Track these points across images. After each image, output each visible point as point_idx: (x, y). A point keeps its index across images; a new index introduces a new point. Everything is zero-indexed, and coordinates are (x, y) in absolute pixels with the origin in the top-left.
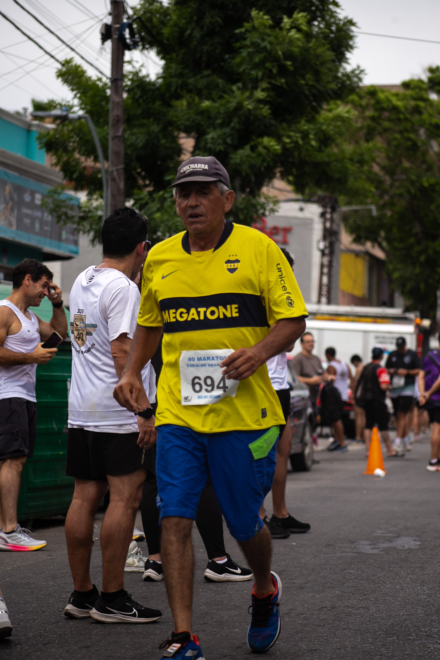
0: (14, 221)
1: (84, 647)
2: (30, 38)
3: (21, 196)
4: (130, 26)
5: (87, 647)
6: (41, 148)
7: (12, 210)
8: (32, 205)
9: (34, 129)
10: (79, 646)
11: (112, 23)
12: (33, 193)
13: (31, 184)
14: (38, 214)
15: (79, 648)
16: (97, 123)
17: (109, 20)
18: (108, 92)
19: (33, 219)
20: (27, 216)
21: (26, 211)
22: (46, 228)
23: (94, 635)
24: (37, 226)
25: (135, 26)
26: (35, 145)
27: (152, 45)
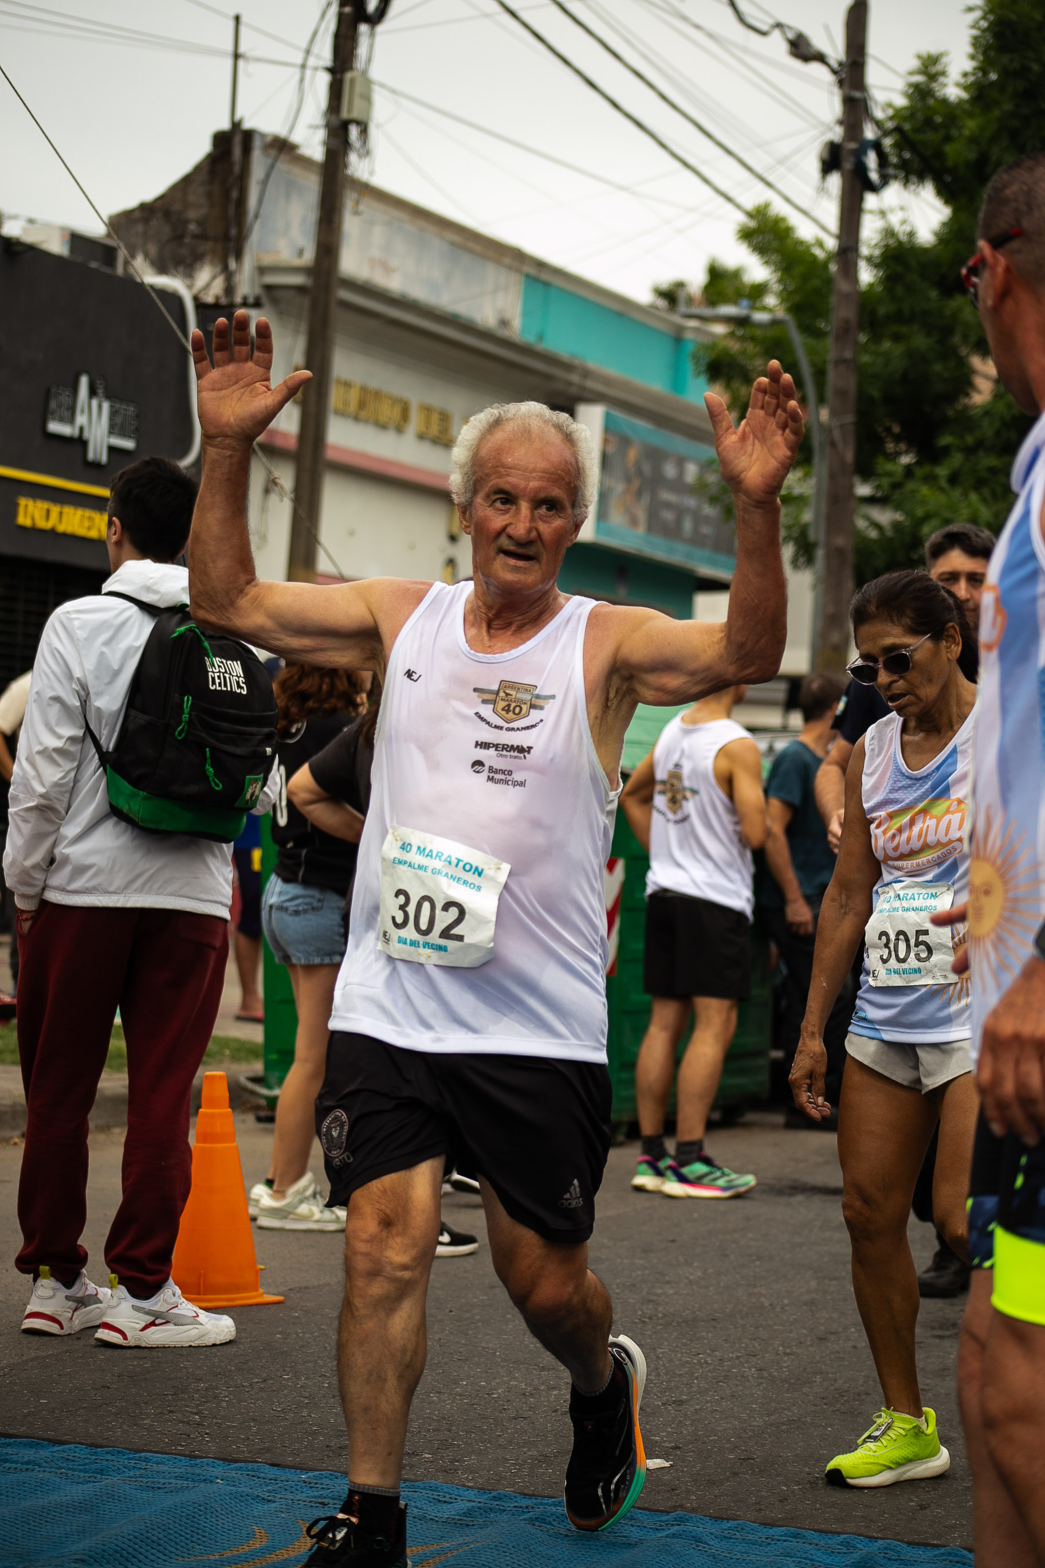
0: (641, 515)
1: (674, 1402)
2: (686, 164)
3: (657, 469)
4: (877, 146)
5: (680, 1403)
6: (699, 374)
7: (639, 494)
8: (678, 485)
9: (689, 336)
10: (664, 1399)
11: (844, 139)
12: (681, 462)
13: (678, 444)
14: (691, 502)
15: (663, 1404)
16: (809, 330)
17: (837, 134)
18: (833, 268)
19: (680, 512)
20: (668, 505)
21: (667, 496)
22: (706, 530)
23: (697, 1378)
24: (688, 525)
25: (888, 142)
26: (689, 367)
27: (921, 178)
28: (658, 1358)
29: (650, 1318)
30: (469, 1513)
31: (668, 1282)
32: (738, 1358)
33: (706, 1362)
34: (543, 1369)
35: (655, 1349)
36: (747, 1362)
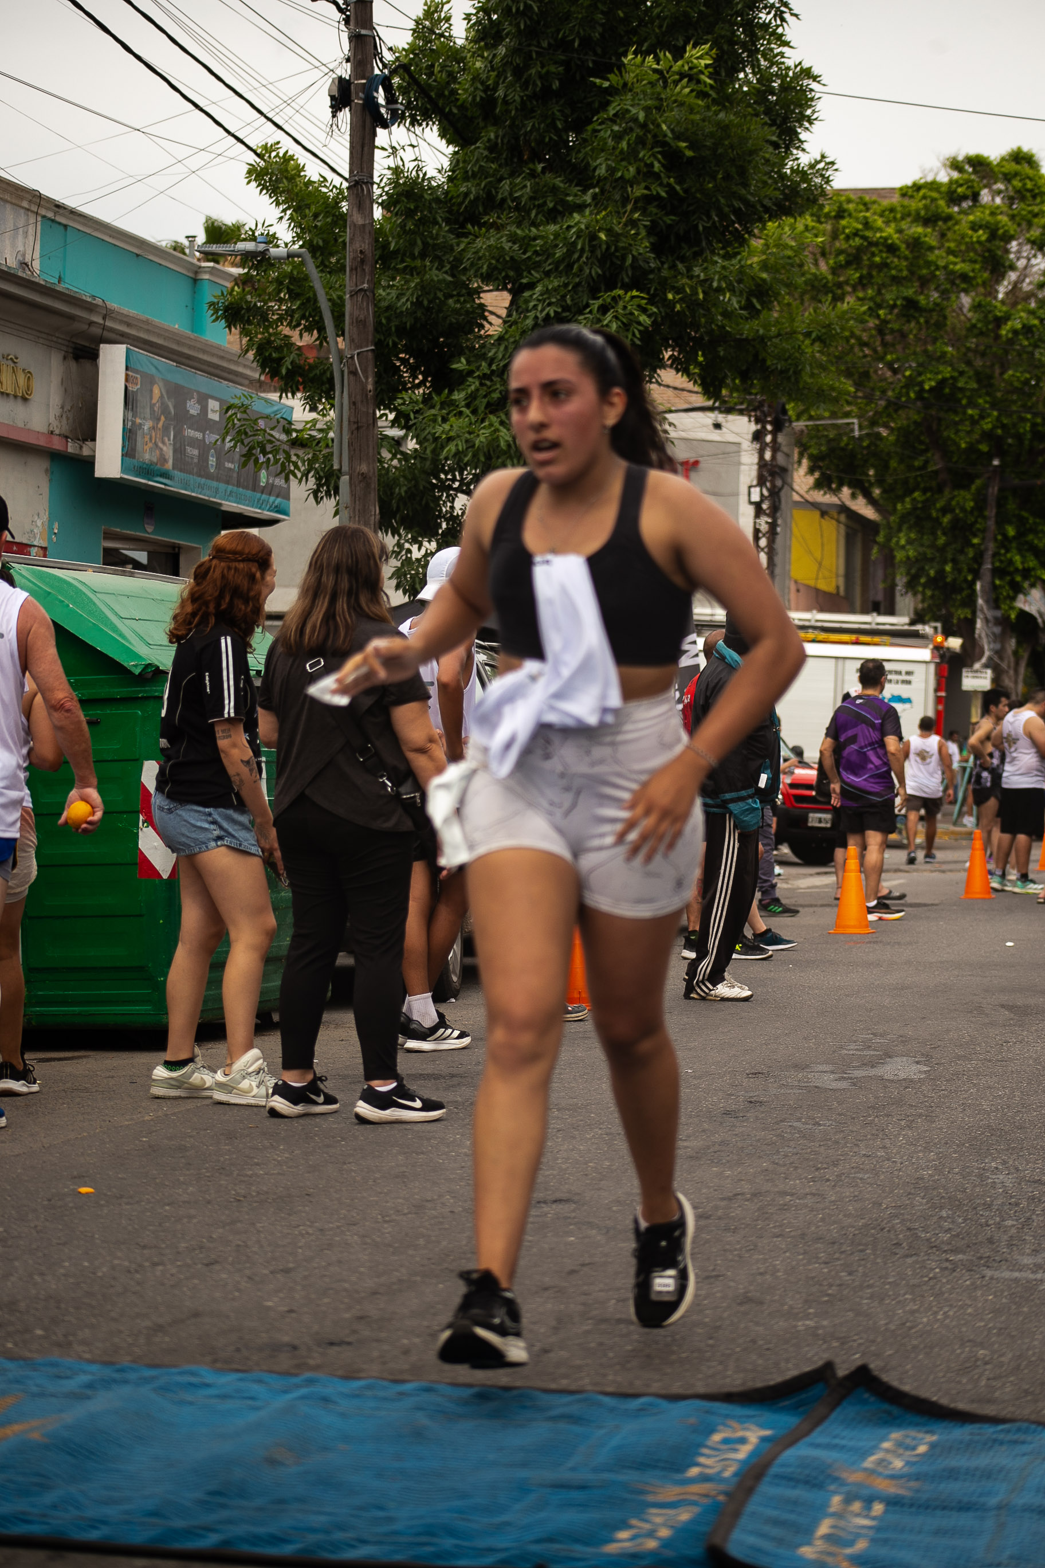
0: (168, 452)
1: (282, 1270)
2: (196, 106)
3: (180, 406)
4: (386, 82)
5: (287, 1271)
7: (165, 431)
8: (202, 423)
9: (206, 277)
11: (351, 76)
12: (203, 400)
13: (201, 382)
14: (212, 438)
16: (323, 266)
17: (345, 71)
18: (345, 206)
19: (204, 449)
20: (193, 442)
21: (191, 433)
22: (230, 466)
23: (300, 1247)
24: (212, 461)
25: (396, 81)
26: (207, 315)
27: (427, 117)
28: (259, 1232)
29: (245, 1197)
30: (90, 1386)
31: (257, 1164)
32: (338, 1227)
33: (308, 1233)
34: (144, 1247)
35: (253, 1224)
36: (349, 1230)
